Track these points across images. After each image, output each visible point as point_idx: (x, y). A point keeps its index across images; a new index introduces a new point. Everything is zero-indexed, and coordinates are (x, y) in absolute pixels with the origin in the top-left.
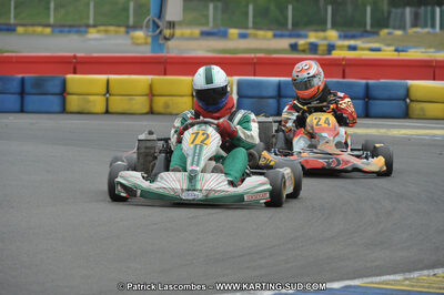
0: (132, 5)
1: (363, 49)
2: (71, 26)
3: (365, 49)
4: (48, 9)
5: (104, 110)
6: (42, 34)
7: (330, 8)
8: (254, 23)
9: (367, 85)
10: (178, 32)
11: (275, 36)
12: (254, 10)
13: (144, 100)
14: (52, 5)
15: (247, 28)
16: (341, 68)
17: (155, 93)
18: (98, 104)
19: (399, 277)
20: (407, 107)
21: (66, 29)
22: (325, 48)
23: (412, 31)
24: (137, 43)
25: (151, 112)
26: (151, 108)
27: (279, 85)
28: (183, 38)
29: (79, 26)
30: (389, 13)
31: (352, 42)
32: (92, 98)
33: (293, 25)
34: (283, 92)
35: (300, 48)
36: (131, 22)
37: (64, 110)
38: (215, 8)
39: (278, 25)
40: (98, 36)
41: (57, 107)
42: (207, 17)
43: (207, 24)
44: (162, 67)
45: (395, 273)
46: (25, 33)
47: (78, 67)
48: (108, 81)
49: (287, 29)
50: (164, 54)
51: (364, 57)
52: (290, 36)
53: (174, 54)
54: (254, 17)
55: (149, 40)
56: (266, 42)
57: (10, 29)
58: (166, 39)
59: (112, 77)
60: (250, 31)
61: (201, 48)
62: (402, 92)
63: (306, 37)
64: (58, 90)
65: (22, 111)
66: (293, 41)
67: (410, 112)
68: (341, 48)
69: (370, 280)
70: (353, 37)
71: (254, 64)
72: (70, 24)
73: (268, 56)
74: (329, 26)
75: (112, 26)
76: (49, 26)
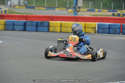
0: (68, 2)
2: (51, 7)
4: (44, 2)
5: (60, 31)
7: (123, 4)
8: (102, 8)
10: (81, 10)
11: (108, 11)
12: (102, 4)
14: (45, 1)
18: (58, 29)
21: (49, 8)
22: (122, 15)
24: (70, 12)
27: (109, 25)
28: (82, 11)
29: (53, 7)
33: (113, 8)
34: (110, 27)
35: (115, 15)
36: (68, 6)
37: (48, 31)
38: (91, 3)
39: (109, 9)
40: (58, 10)
42: (89, 6)
43: (89, 8)
44: (76, 19)
46: (38, 9)
47: (53, 19)
50: (77, 16)
52: (112, 11)
53: (80, 16)
54: (102, 6)
55: (73, 12)
56: (106, 13)
57: (34, 8)
58: (78, 11)
59: (62, 22)
60: (101, 10)
61: (88, 15)
63: (117, 12)
64: (47, 25)
65: (37, 31)
66: (113, 13)
71: (102, 19)
72: (50, 6)
73: (106, 17)
74: (123, 9)
75: (62, 7)
76: (44, 7)
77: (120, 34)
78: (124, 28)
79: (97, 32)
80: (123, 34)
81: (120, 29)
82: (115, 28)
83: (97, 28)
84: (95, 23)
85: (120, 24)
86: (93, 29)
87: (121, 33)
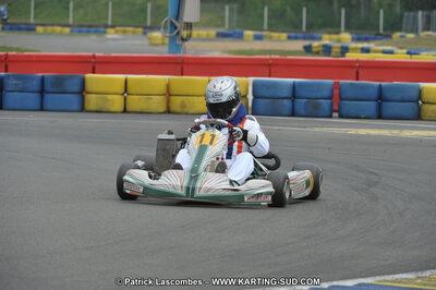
0: (149, 5)
1: (376, 52)
2: (90, 26)
3: (378, 52)
4: (68, 9)
5: (122, 108)
6: (61, 34)
7: (343, 11)
8: (270, 25)
9: (380, 86)
10: (195, 33)
11: (289, 38)
12: (269, 12)
13: (162, 99)
14: (71, 5)
15: (262, 30)
16: (355, 70)
17: (172, 93)
18: (116, 103)
19: (410, 276)
20: (419, 109)
21: (84, 29)
22: (338, 50)
23: (423, 34)
24: (155, 43)
25: (168, 111)
26: (168, 107)
27: (294, 86)
28: (199, 39)
29: (98, 26)
30: (402, 16)
31: (365, 45)
32: (110, 97)
33: (307, 28)
34: (297, 95)
35: (314, 50)
36: (149, 23)
37: (82, 109)
38: (231, 10)
39: (293, 28)
40: (115, 36)
41: (77, 107)
42: (223, 18)
43: (223, 25)
44: (179, 67)
45: (407, 272)
46: (45, 33)
47: (97, 66)
48: (126, 80)
49: (301, 32)
50: (181, 55)
51: (377, 59)
52: (305, 38)
53: (190, 55)
54: (269, 17)
55: (167, 41)
56: (281, 44)
57: (30, 29)
58: (183, 40)
59: (130, 76)
60: (265, 33)
61: (218, 50)
62: (415, 94)
63: (320, 39)
64: (77, 89)
65: (42, 109)
66: (307, 43)
67: (422, 114)
68: (355, 50)
69: (382, 278)
70: (366, 40)
71: (270, 65)
72: (88, 23)
73: (283, 57)
74: (343, 28)
75: (129, 26)
76: (68, 26)
77: (331, 117)
78: (343, 96)
79: (250, 112)
80: (341, 117)
81: (330, 98)
82: (313, 95)
83: (250, 97)
84: (244, 79)
85: (331, 81)
87: (335, 114)
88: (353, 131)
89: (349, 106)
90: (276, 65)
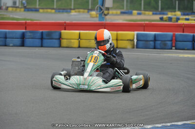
1: (192, 20)
2: (64, 9)
4: (53, 1)
5: (78, 46)
6: (51, 13)
7: (177, 2)
8: (144, 8)
9: (194, 35)
10: (111, 12)
11: (153, 14)
12: (144, 2)
14: (55, 0)
15: (141, 10)
16: (182, 28)
18: (75, 43)
21: (61, 10)
22: (175, 19)
24: (93, 17)
27: (155, 35)
28: (113, 14)
29: (67, 9)
31: (187, 17)
32: (73, 41)
33: (161, 9)
34: (157, 39)
35: (164, 19)
36: (90, 7)
37: (60, 46)
38: (127, 2)
39: (154, 9)
40: (75, 14)
41: (57, 45)
42: (123, 6)
43: (123, 8)
44: (104, 27)
46: (43, 12)
47: (67, 27)
48: (80, 33)
49: (158, 11)
50: (104, 22)
51: (192, 23)
52: (160, 14)
53: (108, 21)
54: (144, 5)
55: (98, 15)
56: (149, 17)
57: (37, 10)
58: (105, 15)
59: (81, 31)
60: (143, 12)
61: (121, 19)
63: (167, 14)
64: (58, 37)
65: (42, 46)
66: (161, 16)
68: (182, 19)
70: (188, 15)
71: (144, 26)
73: (150, 23)
74: (177, 9)
75: (81, 9)
76: (53, 9)
77: (171, 49)
78: (177, 40)
79: (135, 47)
80: (176, 49)
81: (171, 41)
82: (164, 39)
83: (135, 41)
84: (132, 32)
85: (172, 33)
86: (130, 41)
87: (174, 48)
88: (181, 56)
89: (180, 44)
90: (147, 26)
